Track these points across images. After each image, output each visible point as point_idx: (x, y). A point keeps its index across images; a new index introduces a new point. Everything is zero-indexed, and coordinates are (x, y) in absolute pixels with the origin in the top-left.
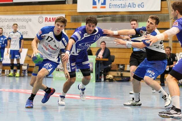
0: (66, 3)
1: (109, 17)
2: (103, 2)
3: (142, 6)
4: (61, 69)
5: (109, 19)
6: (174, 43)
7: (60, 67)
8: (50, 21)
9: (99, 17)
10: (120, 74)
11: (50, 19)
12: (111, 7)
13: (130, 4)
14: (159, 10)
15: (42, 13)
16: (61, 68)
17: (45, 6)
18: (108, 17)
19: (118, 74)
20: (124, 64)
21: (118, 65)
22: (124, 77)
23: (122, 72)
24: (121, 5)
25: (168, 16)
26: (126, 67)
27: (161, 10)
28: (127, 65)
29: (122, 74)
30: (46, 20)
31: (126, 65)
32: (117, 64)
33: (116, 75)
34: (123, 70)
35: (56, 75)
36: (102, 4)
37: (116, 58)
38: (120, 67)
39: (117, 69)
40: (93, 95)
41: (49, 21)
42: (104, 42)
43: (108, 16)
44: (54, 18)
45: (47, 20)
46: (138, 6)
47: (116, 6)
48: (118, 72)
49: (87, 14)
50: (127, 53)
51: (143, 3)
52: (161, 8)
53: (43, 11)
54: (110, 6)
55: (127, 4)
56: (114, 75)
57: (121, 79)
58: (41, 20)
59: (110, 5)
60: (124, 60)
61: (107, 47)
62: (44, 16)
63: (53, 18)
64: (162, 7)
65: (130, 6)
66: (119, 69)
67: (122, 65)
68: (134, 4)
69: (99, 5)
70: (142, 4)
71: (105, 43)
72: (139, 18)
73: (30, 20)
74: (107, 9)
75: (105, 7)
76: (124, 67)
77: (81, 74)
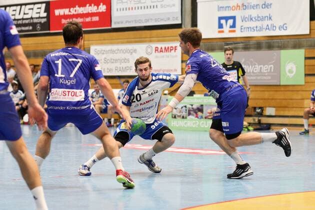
0: (183, 26)
1: (241, 44)
2: (231, 25)
3: (285, 28)
4: (178, 116)
5: (241, 47)
7: (177, 113)
8: (162, 51)
9: (227, 44)
10: (257, 120)
11: (161, 48)
12: (242, 30)
13: (268, 25)
14: (308, 32)
15: (151, 41)
16: (179, 114)
17: (155, 32)
18: (239, 45)
19: (254, 120)
20: (262, 106)
21: (255, 108)
22: (262, 124)
23: (259, 117)
24: (257, 27)
26: (265, 111)
27: (310, 32)
28: (266, 107)
29: (259, 121)
30: (156, 50)
31: (264, 108)
32: (252, 107)
33: (252, 122)
34: (261, 114)
35: (173, 124)
36: (231, 27)
37: (251, 99)
38: (257, 111)
39: (253, 113)
41: (160, 51)
43: (239, 43)
44: (167, 48)
45: (158, 50)
46: (279, 28)
47: (250, 29)
48: (254, 118)
49: (211, 41)
50: (266, 92)
51: (285, 24)
52: (310, 30)
53: (152, 39)
55: (265, 27)
56: (249, 122)
57: (258, 127)
58: (149, 50)
59: (242, 27)
60: (261, 101)
62: (154, 45)
63: (165, 48)
64: (312, 28)
65: (269, 29)
66: (256, 113)
67: (260, 108)
68: (274, 25)
69: (226, 28)
70: (285, 26)
72: (280, 45)
73: (135, 51)
74: (238, 34)
75: (234, 31)
76: (262, 111)
77: (205, 122)
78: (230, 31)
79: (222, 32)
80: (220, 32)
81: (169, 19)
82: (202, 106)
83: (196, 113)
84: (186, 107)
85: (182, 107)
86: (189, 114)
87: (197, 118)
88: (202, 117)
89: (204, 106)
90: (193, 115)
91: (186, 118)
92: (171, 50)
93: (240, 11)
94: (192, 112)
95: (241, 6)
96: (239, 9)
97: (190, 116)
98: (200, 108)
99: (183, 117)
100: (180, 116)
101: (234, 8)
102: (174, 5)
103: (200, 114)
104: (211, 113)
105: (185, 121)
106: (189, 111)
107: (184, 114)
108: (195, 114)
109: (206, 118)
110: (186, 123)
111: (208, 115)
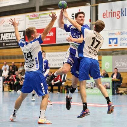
1: (120, 52)
2: (115, 42)
4: (89, 88)
9: (113, 52)
16: (89, 87)
18: (119, 52)
36: (115, 43)
43: (119, 51)
47: (124, 44)
54: (120, 44)
61: (118, 72)
69: (113, 44)
71: (117, 69)
75: (117, 45)
78: (115, 45)
79: (111, 46)
80: (109, 46)
84: (93, 83)
85: (91, 83)
86: (95, 87)
87: (98, 89)
90: (96, 87)
91: (93, 88)
93: (120, 35)
94: (96, 86)
95: (120, 33)
96: (119, 34)
97: (95, 88)
99: (91, 88)
100: (90, 87)
101: (116, 34)
105: (92, 90)
106: (94, 85)
107: (92, 86)
110: (93, 91)
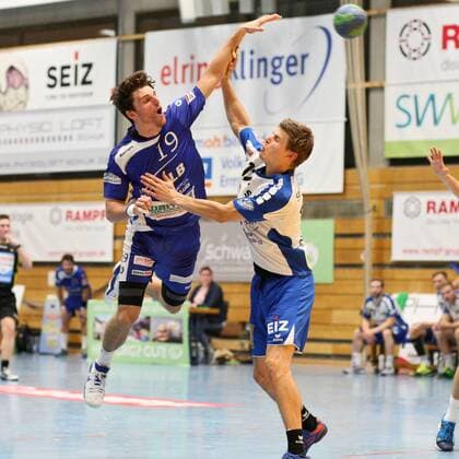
3: (300, 181)
6: (377, 270)
10: (246, 346)
11: (78, 213)
12: (224, 183)
14: (339, 189)
15: (59, 200)
19: (242, 345)
21: (243, 324)
25: (361, 205)
27: (345, 189)
30: (67, 217)
32: (239, 322)
33: (238, 348)
37: (235, 308)
38: (247, 329)
39: (241, 333)
40: (184, 396)
41: (76, 219)
42: (207, 268)
44: (87, 213)
45: (71, 217)
48: (243, 341)
51: (300, 173)
52: (345, 184)
53: (62, 196)
54: (222, 181)
56: (233, 348)
58: (56, 216)
59: (224, 179)
62: (64, 208)
63: (84, 213)
64: (348, 181)
66: (244, 333)
70: (300, 176)
71: (211, 271)
73: (30, 217)
74: (215, 189)
75: (209, 185)
77: (153, 349)
81: (92, 161)
82: (148, 318)
83: (137, 331)
87: (138, 341)
88: (147, 339)
89: (152, 319)
92: (95, 216)
93: (220, 149)
96: (219, 145)
98: (145, 322)
101: (208, 143)
102: (101, 136)
103: (144, 332)
104: (165, 331)
108: (135, 333)
109: (155, 340)
111: (159, 334)
